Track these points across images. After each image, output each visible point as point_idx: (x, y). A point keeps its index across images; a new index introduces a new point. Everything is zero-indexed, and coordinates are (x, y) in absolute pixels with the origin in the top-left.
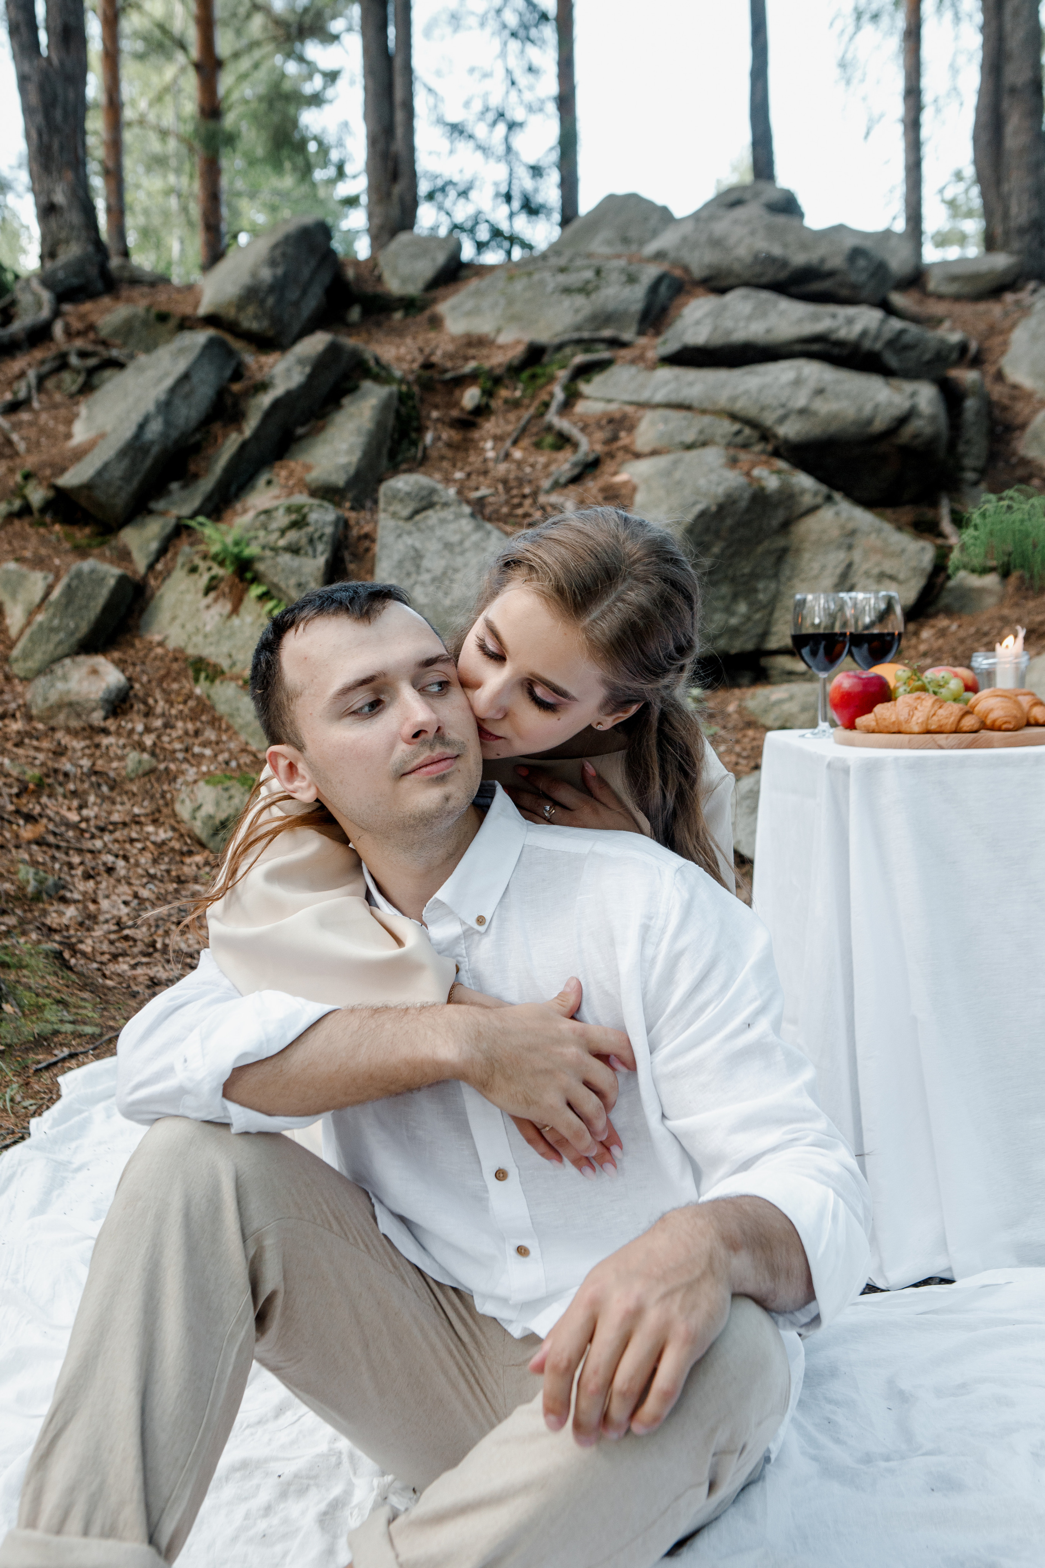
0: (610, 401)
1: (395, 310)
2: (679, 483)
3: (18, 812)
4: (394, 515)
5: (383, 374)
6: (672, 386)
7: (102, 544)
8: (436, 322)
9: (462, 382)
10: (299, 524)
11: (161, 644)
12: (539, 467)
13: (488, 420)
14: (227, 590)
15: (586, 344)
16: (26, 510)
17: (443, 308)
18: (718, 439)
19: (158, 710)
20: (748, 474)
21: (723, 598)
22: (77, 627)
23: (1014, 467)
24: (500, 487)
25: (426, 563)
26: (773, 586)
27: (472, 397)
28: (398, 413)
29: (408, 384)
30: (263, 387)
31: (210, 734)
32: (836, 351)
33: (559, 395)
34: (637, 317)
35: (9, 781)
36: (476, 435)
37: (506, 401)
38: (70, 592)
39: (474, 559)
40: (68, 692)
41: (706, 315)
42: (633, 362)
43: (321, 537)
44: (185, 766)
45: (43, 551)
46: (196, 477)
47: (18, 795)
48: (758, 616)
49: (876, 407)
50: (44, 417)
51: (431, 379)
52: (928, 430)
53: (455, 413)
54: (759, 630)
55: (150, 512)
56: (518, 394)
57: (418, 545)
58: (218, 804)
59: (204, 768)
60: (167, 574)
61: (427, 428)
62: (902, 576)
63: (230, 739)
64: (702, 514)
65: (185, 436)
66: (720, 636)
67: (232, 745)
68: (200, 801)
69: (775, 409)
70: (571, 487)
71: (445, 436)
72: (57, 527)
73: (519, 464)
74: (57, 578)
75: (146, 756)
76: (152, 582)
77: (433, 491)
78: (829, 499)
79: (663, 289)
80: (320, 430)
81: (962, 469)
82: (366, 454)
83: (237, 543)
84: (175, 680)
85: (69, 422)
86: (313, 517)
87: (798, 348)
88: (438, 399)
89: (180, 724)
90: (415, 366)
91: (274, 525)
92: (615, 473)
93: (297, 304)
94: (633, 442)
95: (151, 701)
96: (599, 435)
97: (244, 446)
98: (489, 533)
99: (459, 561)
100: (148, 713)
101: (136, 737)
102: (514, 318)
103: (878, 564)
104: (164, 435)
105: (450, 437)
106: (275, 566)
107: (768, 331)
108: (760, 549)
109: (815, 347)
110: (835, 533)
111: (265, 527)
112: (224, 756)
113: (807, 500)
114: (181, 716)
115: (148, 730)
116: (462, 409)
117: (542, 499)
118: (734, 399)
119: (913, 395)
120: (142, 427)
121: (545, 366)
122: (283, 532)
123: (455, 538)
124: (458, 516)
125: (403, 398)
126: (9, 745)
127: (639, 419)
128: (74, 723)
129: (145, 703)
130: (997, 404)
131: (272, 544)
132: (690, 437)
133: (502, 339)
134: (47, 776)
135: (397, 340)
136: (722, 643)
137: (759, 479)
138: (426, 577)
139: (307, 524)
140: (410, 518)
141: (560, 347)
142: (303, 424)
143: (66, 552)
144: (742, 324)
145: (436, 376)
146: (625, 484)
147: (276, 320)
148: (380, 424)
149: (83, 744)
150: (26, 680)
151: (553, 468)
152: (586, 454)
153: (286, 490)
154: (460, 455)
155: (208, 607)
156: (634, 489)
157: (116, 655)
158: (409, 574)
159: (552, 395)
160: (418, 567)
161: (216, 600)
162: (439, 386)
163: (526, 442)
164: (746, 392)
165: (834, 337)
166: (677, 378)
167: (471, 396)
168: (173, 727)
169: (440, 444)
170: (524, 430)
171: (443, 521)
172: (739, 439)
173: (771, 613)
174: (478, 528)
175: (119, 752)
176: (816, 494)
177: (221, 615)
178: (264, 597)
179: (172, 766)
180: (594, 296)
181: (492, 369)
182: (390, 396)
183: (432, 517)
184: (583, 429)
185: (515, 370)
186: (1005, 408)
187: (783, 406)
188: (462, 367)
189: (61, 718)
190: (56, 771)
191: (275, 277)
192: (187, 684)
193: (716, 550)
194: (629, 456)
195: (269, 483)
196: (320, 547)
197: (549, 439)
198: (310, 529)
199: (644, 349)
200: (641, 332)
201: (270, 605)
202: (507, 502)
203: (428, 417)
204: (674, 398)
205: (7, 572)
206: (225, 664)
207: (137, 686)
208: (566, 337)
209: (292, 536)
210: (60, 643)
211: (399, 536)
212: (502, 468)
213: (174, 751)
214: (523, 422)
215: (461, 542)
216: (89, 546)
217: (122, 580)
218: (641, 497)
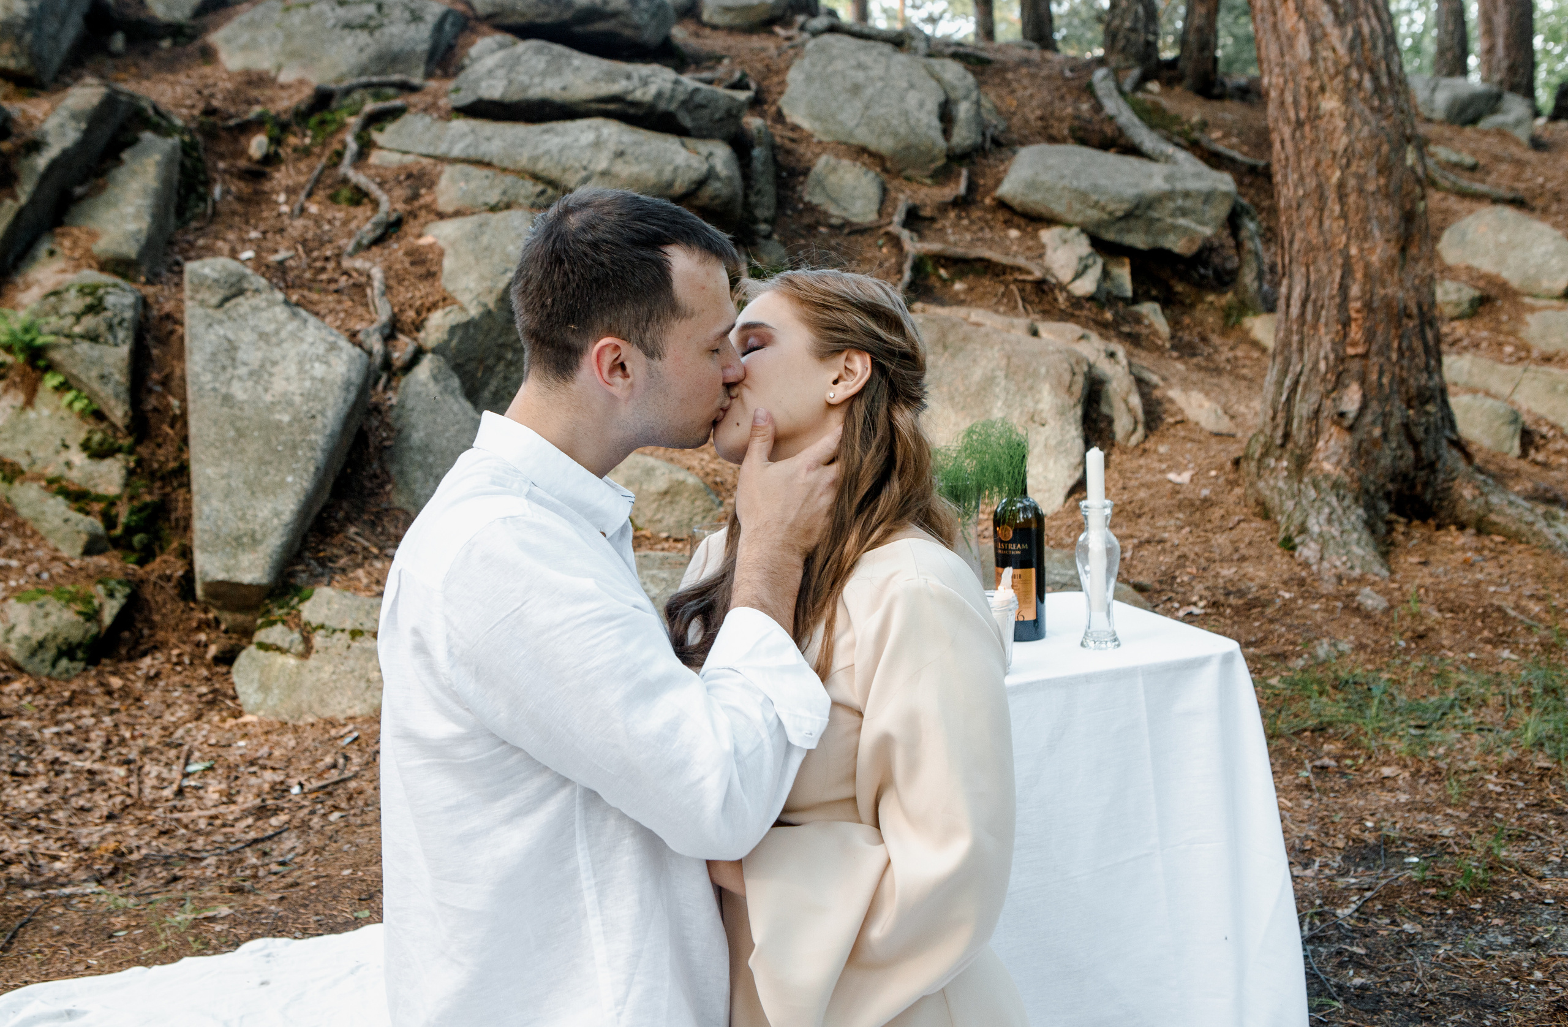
0: (405, 153)
1: (162, 37)
2: (487, 248)
4: (202, 303)
5: (164, 123)
6: (468, 140)
8: (208, 55)
9: (247, 128)
10: (96, 308)
12: (337, 223)
13: (278, 170)
14: (18, 379)
15: (376, 89)
17: (216, 38)
18: (521, 200)
23: (800, 212)
24: (300, 248)
25: (241, 355)
27: (259, 146)
28: (182, 165)
29: (190, 132)
30: (35, 146)
31: (14, 542)
32: (632, 111)
33: (353, 146)
34: (424, 57)
36: (267, 186)
37: (295, 149)
39: (292, 350)
41: (499, 66)
42: (425, 110)
43: (120, 324)
49: (676, 169)
51: (214, 125)
52: (725, 192)
53: (242, 163)
56: (307, 141)
57: (231, 336)
58: (33, 623)
59: (13, 583)
61: (215, 181)
63: (37, 546)
67: (40, 553)
68: (13, 621)
69: (577, 172)
70: (374, 249)
71: (233, 189)
73: (317, 220)
77: (242, 277)
79: (447, 27)
80: (100, 189)
81: (756, 221)
82: (155, 217)
83: (26, 330)
86: (110, 300)
87: (594, 106)
88: (222, 148)
90: (196, 112)
91: (66, 309)
92: (420, 236)
93: (55, 38)
94: (434, 201)
96: (400, 192)
97: (20, 214)
98: (305, 321)
99: (277, 353)
102: (293, 55)
105: (240, 190)
106: (73, 355)
107: (564, 89)
109: (611, 107)
111: (56, 311)
112: (34, 566)
116: (250, 159)
118: (535, 159)
119: (711, 154)
121: (332, 112)
122: (78, 317)
123: (270, 328)
124: (271, 304)
125: (187, 149)
127: (440, 173)
130: (781, 147)
131: (66, 331)
132: (493, 197)
133: (284, 77)
135: (170, 77)
138: (243, 371)
139: (105, 309)
140: (220, 305)
141: (348, 92)
142: (81, 183)
144: (537, 80)
145: (220, 123)
146: (431, 246)
147: (35, 58)
148: (166, 182)
151: (353, 225)
152: (388, 214)
153: (72, 263)
154: (252, 210)
156: (442, 254)
158: (224, 368)
159: (345, 146)
160: (234, 360)
161: (6, 389)
162: (223, 134)
163: (321, 194)
164: (547, 152)
165: (630, 98)
166: (473, 131)
167: (257, 145)
169: (230, 198)
170: (318, 181)
171: (255, 309)
172: (542, 200)
174: (295, 315)
177: (13, 407)
180: (377, 34)
181: (278, 114)
182: (174, 148)
183: (243, 304)
184: (381, 185)
185: (302, 116)
186: (789, 152)
187: (585, 168)
188: (246, 112)
191: (31, 10)
194: (432, 216)
195: (52, 253)
196: (121, 334)
197: (345, 193)
198: (108, 314)
199: (436, 97)
200: (429, 75)
201: (70, 396)
202: (310, 266)
203: (216, 170)
204: (472, 153)
206: (23, 462)
208: (354, 81)
209: (89, 322)
211: (210, 325)
212: (299, 223)
214: (316, 172)
215: (277, 332)
218: (448, 263)
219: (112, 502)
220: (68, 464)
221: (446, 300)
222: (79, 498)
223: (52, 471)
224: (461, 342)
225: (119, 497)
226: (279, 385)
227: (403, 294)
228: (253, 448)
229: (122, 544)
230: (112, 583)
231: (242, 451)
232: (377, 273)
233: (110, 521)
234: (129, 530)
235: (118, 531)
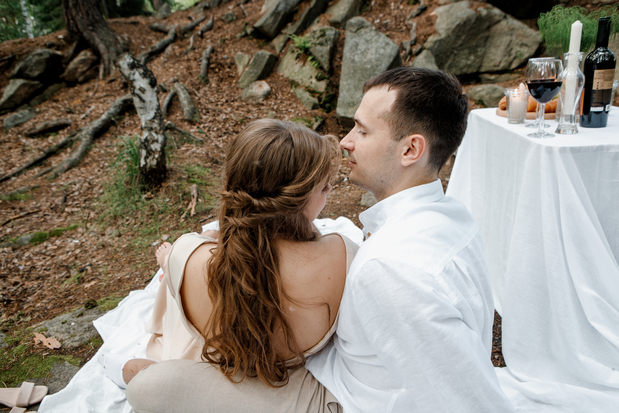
2: (452, 14)
3: (234, 131)
4: (351, 31)
7: (267, 45)
10: (323, 35)
11: (282, 76)
12: (407, 11)
14: (302, 58)
16: (246, 35)
19: (279, 97)
20: (476, 10)
21: (465, 54)
22: (257, 72)
24: (394, 19)
25: (359, 47)
26: (483, 49)
31: (294, 105)
35: (233, 121)
38: (255, 61)
39: (375, 45)
40: (252, 93)
43: (329, 40)
44: (286, 115)
45: (249, 48)
46: (296, 21)
47: (235, 126)
48: (478, 60)
50: (254, 5)
54: (478, 65)
55: (282, 33)
57: (357, 41)
59: (291, 116)
60: (285, 54)
62: (529, 44)
63: (300, 106)
64: (458, 25)
65: (292, 8)
66: (464, 67)
67: (300, 108)
70: (416, 18)
71: (378, 2)
72: (255, 40)
73: (401, 10)
74: (252, 57)
75: (274, 112)
76: (281, 56)
77: (363, 22)
78: (505, 17)
82: (350, 10)
83: (304, 43)
84: (286, 88)
85: (261, 6)
86: (328, 33)
89: (285, 102)
91: (316, 36)
92: (431, 12)
95: (277, 95)
97: (310, 10)
98: (380, 36)
99: (370, 46)
100: (276, 98)
101: (272, 106)
103: (521, 40)
104: (285, 8)
106: (315, 50)
108: (479, 37)
110: (506, 29)
111: (313, 37)
112: (297, 112)
113: (497, 18)
114: (286, 99)
115: (275, 104)
117: (407, 22)
120: (278, 6)
122: (318, 38)
123: (369, 38)
124: (371, 30)
126: (234, 110)
128: (254, 103)
129: (275, 95)
131: (315, 43)
134: (244, 119)
136: (465, 70)
137: (480, 11)
138: (359, 52)
139: (326, 35)
140: (356, 32)
143: (256, 48)
146: (434, 16)
149: (256, 109)
150: (242, 89)
151: (412, 11)
152: (423, 6)
153: (322, 24)
154: (383, 8)
155: (296, 64)
156: (437, 18)
157: (269, 80)
158: (354, 51)
160: (357, 48)
161: (299, 61)
163: (405, 3)
168: (283, 103)
169: (376, 5)
171: (366, 33)
173: (483, 59)
174: (376, 34)
175: (266, 111)
176: (500, 16)
177: (300, 66)
178: (313, 60)
179: (282, 116)
183: (363, 31)
189: (250, 101)
190: (247, 118)
192: (289, 89)
193: (463, 38)
194: (436, 6)
195: (318, 22)
196: (329, 43)
197: (412, 1)
198: (326, 37)
201: (314, 62)
202: (395, 24)
205: (239, 55)
206: (300, 82)
207: (274, 90)
209: (321, 39)
210: (252, 77)
211: (352, 38)
212: (396, 12)
213: (282, 111)
215: (371, 40)
216: (263, 46)
217: (271, 56)
218: (438, 20)
219: (321, 94)
220: (311, 83)
221: (435, 32)
222: (313, 92)
223: (307, 85)
224: (438, 46)
225: (323, 93)
226: (369, 56)
227: (421, 31)
228: (358, 75)
229: (322, 106)
230: (318, 118)
231: (355, 77)
232: (414, 25)
233: (320, 99)
234: (325, 102)
235: (322, 103)
